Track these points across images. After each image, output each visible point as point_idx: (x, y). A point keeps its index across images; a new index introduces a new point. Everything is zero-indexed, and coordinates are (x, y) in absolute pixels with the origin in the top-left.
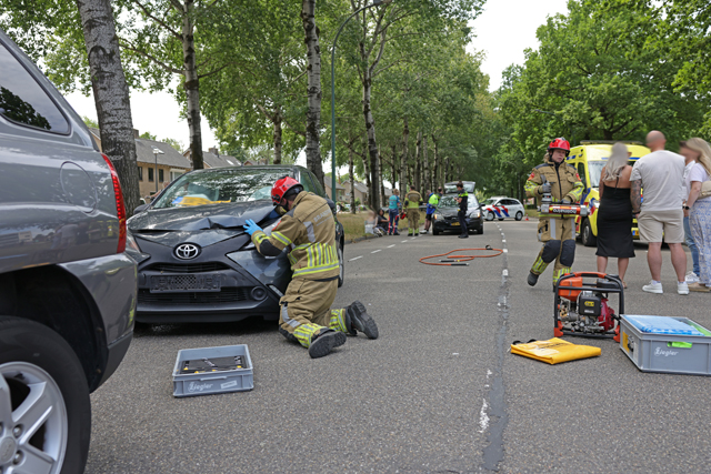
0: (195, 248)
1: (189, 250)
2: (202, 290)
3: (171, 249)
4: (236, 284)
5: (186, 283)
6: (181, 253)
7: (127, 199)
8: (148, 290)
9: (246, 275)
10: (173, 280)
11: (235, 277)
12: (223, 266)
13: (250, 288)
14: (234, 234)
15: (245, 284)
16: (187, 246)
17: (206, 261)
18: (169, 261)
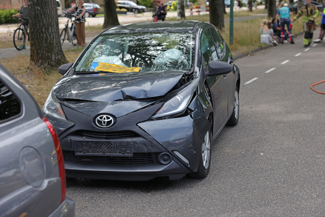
0: (111, 118)
1: (106, 120)
2: (118, 154)
3: (92, 119)
4: (145, 150)
5: (104, 148)
6: (100, 122)
7: (48, 28)
8: (73, 152)
9: (155, 143)
10: (93, 145)
11: (145, 145)
12: (134, 134)
13: (157, 154)
14: (145, 104)
15: (153, 150)
16: (105, 116)
17: (120, 129)
18: (90, 129)
